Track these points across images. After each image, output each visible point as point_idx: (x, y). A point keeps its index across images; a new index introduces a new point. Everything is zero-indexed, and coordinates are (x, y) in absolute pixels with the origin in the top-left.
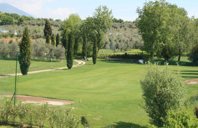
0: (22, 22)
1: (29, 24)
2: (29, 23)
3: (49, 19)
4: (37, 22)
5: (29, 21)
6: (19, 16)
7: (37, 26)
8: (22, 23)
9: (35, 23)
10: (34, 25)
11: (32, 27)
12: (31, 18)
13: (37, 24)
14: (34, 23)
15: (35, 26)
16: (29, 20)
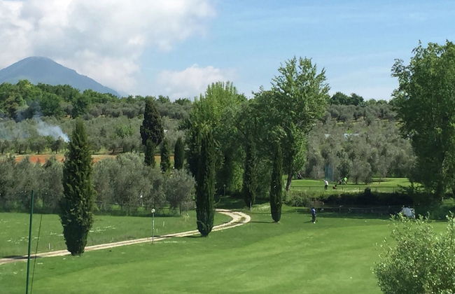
0: (84, 109)
1: (104, 112)
2: (104, 110)
3: (157, 98)
4: (124, 106)
5: (102, 105)
6: (77, 92)
7: (126, 117)
8: (83, 111)
9: (120, 110)
10: (116, 115)
11: (113, 120)
12: (107, 96)
13: (125, 113)
14: (116, 111)
15: (119, 118)
16: (104, 101)
